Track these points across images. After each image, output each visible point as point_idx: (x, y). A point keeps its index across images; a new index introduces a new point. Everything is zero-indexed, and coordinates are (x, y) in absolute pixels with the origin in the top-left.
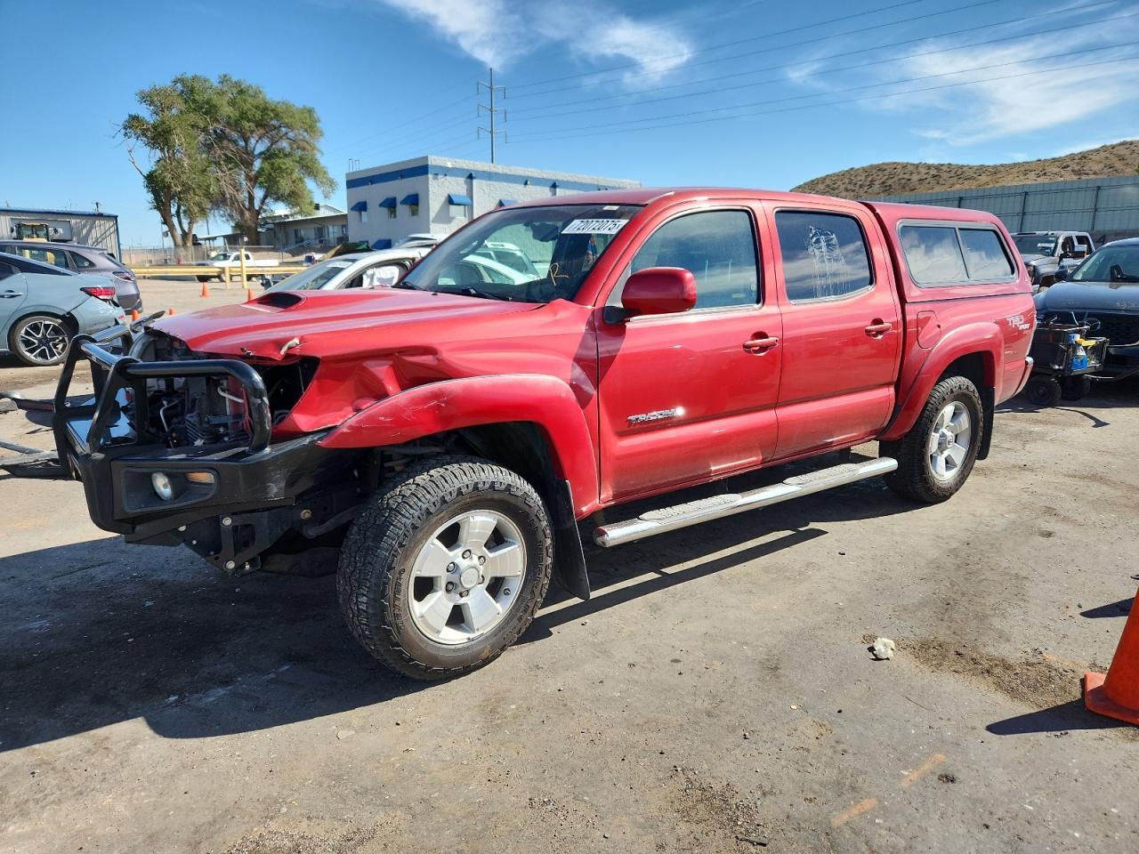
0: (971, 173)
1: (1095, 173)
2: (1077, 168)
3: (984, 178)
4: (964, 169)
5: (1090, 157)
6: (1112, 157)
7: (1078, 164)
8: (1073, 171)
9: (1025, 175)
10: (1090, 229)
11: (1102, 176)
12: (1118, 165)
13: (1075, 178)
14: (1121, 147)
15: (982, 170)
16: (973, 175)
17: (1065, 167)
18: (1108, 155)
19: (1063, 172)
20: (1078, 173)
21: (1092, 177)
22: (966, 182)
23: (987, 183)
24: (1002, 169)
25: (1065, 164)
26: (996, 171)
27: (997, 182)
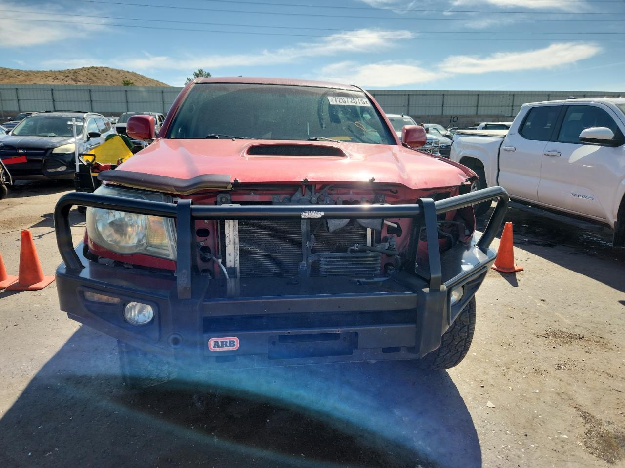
0: (12, 74)
1: (83, 82)
2: (73, 77)
3: (21, 78)
4: (8, 70)
5: (79, 72)
6: (89, 74)
7: (73, 75)
8: (72, 79)
9: (46, 78)
10: (162, 111)
11: (86, 84)
12: (94, 79)
13: (74, 83)
14: (92, 69)
15: (18, 73)
16: (14, 75)
17: (66, 77)
18: (87, 73)
19: (66, 79)
20: (75, 81)
21: (82, 83)
22: (11, 79)
23: (25, 81)
24: (31, 73)
25: (67, 75)
26: (28, 74)
27: (32, 81)
